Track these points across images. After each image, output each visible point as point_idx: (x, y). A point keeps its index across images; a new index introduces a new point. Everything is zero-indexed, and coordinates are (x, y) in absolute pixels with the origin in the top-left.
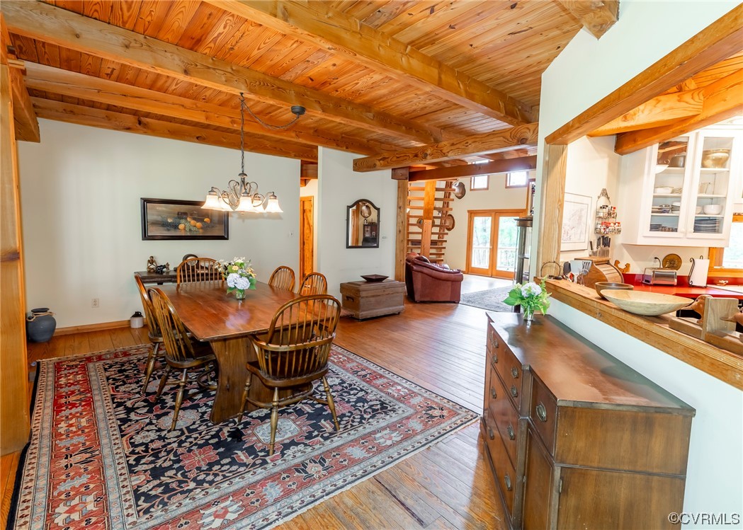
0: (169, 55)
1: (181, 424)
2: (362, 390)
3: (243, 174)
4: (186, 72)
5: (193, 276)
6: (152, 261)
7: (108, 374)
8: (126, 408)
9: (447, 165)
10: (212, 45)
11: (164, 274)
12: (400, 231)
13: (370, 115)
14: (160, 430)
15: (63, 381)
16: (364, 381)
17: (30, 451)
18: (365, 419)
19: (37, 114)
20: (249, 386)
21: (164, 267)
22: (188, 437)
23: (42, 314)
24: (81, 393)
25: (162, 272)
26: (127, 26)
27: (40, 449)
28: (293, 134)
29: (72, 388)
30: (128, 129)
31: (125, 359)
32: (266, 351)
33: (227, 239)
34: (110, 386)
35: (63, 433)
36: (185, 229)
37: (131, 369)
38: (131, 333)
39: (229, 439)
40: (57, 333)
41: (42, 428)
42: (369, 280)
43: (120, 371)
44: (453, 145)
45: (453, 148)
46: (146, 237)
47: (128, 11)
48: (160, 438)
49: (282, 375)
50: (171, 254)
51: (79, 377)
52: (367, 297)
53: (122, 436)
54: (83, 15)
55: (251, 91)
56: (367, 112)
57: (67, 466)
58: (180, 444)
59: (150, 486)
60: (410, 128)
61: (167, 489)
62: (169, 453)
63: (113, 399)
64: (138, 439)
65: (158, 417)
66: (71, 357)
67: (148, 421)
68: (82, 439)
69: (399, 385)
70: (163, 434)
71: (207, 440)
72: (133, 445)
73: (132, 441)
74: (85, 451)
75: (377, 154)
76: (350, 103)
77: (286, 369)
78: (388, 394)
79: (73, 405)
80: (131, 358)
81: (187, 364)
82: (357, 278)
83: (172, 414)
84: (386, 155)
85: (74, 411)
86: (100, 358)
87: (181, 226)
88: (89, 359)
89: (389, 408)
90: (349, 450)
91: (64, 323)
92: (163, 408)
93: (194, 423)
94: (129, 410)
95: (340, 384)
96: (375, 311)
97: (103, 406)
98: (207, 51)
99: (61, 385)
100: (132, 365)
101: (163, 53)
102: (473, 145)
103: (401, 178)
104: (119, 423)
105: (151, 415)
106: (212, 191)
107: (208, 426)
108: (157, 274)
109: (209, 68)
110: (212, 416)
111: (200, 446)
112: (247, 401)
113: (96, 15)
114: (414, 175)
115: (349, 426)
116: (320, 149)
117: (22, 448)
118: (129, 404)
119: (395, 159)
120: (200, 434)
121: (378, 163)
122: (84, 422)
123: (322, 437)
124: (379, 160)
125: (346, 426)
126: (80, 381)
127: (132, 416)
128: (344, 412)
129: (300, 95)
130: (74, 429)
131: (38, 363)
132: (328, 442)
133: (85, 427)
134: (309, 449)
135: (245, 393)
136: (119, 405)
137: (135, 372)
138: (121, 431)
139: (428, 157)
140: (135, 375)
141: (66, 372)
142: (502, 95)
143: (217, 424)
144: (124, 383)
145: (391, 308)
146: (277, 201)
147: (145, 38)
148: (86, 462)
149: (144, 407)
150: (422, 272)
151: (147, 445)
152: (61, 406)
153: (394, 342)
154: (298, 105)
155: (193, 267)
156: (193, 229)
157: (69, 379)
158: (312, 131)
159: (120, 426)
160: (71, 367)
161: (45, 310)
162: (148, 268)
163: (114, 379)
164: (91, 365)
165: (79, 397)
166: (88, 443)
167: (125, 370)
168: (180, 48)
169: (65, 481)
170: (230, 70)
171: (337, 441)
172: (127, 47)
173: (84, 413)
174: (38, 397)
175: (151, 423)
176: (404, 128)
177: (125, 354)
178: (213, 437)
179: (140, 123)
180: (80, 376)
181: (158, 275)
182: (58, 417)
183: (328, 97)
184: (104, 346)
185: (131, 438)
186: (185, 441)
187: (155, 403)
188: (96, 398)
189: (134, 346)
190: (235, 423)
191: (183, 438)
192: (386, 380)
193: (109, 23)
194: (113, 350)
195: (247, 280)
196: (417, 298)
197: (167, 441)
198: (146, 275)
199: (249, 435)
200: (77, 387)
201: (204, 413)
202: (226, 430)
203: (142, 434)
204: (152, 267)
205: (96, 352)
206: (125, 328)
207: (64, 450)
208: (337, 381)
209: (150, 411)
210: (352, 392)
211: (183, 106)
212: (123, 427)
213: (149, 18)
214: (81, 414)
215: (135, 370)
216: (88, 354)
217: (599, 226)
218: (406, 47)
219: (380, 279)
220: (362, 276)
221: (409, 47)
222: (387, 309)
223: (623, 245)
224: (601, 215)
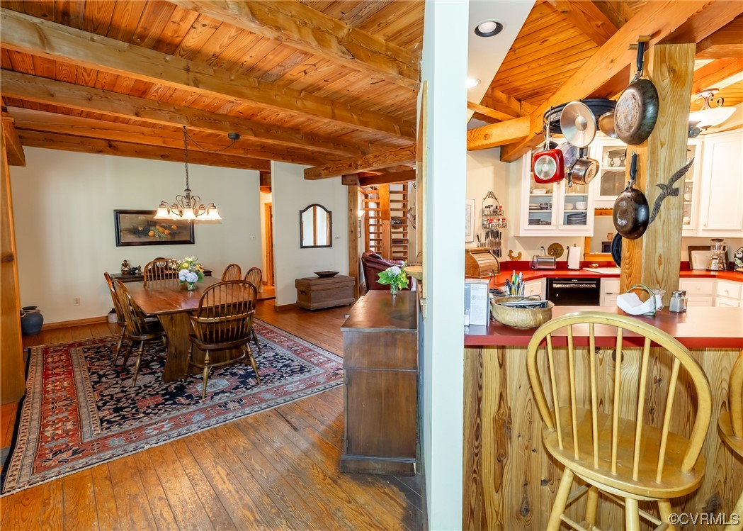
0: (123, 102)
1: (140, 383)
2: (290, 359)
3: (188, 190)
4: (137, 114)
5: (162, 276)
6: (125, 264)
7: (86, 354)
8: (99, 375)
10: (155, 94)
11: (137, 275)
12: (352, 232)
13: (299, 136)
14: (123, 387)
15: (50, 360)
16: (294, 354)
17: (25, 401)
18: (283, 377)
19: (22, 143)
20: (191, 353)
21: (136, 269)
22: (143, 391)
23: (31, 311)
24: (63, 367)
25: (134, 274)
26: (89, 85)
27: (33, 400)
28: (242, 151)
29: (57, 364)
30: (100, 152)
31: (101, 345)
32: (198, 322)
33: (193, 243)
34: (88, 362)
35: (50, 390)
36: (154, 236)
37: (105, 351)
38: (109, 328)
39: (175, 391)
40: (44, 328)
41: (35, 388)
42: (322, 275)
43: (96, 353)
44: (376, 157)
45: (376, 159)
46: (119, 243)
47: (89, 77)
48: (122, 391)
49: (211, 342)
50: (141, 257)
51: (63, 357)
52: (317, 290)
53: (94, 391)
54: (55, 80)
55: (191, 124)
56: (296, 133)
57: (53, 408)
58: (137, 395)
59: (112, 416)
61: (124, 417)
62: (127, 399)
63: (89, 370)
64: (106, 392)
65: (123, 380)
66: (56, 344)
67: (115, 382)
68: (65, 393)
69: (322, 355)
70: (125, 389)
71: (158, 392)
72: (102, 396)
74: (67, 400)
75: (323, 164)
76: (280, 127)
77: (214, 336)
78: (310, 361)
79: (58, 375)
80: (106, 344)
81: (144, 337)
82: (311, 274)
83: (134, 378)
84: (328, 165)
85: (58, 378)
86: (80, 344)
87: (151, 233)
88: (72, 345)
89: (306, 370)
90: (262, 395)
91: (51, 318)
92: (127, 374)
93: (150, 383)
94: (100, 377)
95: (273, 356)
96: (326, 303)
97: (80, 374)
98: (153, 98)
99: (48, 362)
100: (107, 348)
101: (118, 102)
103: (352, 183)
104: (93, 384)
105: (117, 379)
106: (162, 204)
107: (160, 384)
109: (155, 110)
110: (163, 377)
111: (152, 395)
112: (190, 364)
113: (65, 79)
115: (269, 382)
116: (272, 162)
117: (20, 399)
118: (101, 373)
119: (335, 169)
120: (153, 389)
121: (323, 172)
122: (66, 384)
123: (246, 388)
124: (324, 170)
126: (64, 359)
127: (104, 380)
128: (269, 373)
129: (234, 125)
130: (58, 388)
131: (30, 349)
132: (249, 391)
133: (67, 387)
134: (233, 395)
135: (188, 358)
136: (93, 373)
138: (94, 388)
139: (359, 167)
140: (108, 354)
141: (52, 354)
142: (396, 120)
143: (168, 382)
144: (99, 360)
145: (341, 300)
146: (216, 210)
147: (104, 92)
148: (67, 405)
149: (114, 374)
150: (375, 268)
151: (112, 396)
152: (49, 375)
154: (233, 133)
155: (162, 269)
156: (162, 235)
157: (55, 359)
158: (259, 148)
159: (93, 386)
160: (57, 351)
161: (33, 308)
162: (122, 270)
163: (91, 358)
164: (73, 349)
165: (62, 369)
166: (68, 396)
167: (100, 352)
168: (131, 97)
169: (51, 415)
170: (173, 110)
171: (256, 390)
172: (90, 100)
173: (67, 379)
174: (30, 370)
175: (117, 383)
176: (331, 144)
177: (101, 341)
178: (162, 390)
179: (110, 146)
181: (131, 276)
182: (46, 381)
184: (84, 336)
185: (102, 392)
186: (141, 393)
187: (123, 372)
188: (76, 370)
189: (109, 335)
190: (181, 381)
191: (140, 391)
192: (313, 353)
193: (75, 84)
194: (91, 338)
195: (195, 274)
197: (127, 393)
198: (120, 276)
199: (190, 389)
200: (62, 363)
201: (158, 377)
202: (173, 386)
203: (110, 390)
204: (126, 269)
205: (77, 340)
206: (104, 322)
207: (51, 400)
208: (272, 354)
209: (118, 376)
210: (281, 361)
211: (143, 134)
212: (95, 386)
213: (105, 81)
214: (64, 379)
215: (108, 351)
216: (71, 342)
217: (485, 222)
218: (301, 93)
219: (330, 275)
220: (316, 273)
221: (303, 93)
222: (337, 301)
223: (515, 237)
224: (486, 213)
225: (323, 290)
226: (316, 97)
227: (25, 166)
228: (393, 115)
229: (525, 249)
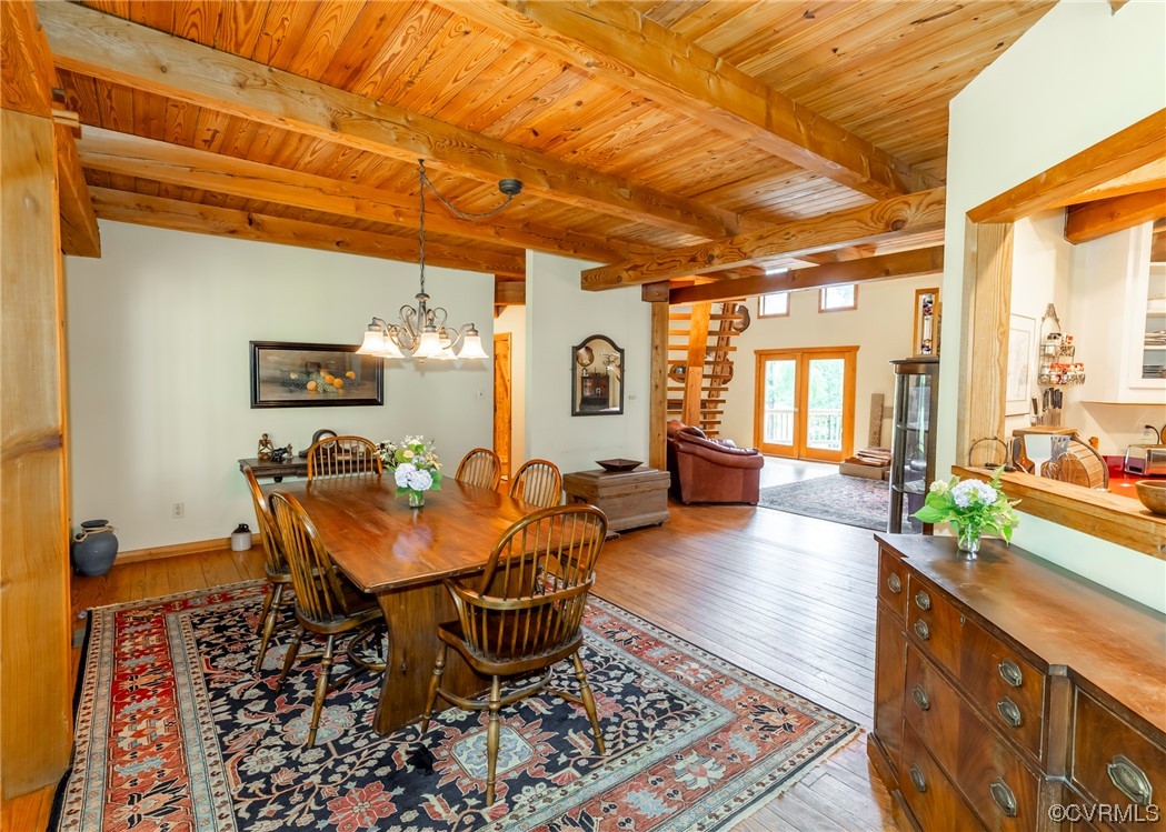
0: (307, 97)
1: (325, 735)
2: (629, 670)
3: (423, 295)
4: (334, 126)
5: (333, 464)
6: (265, 442)
7: (198, 634)
8: (230, 701)
9: (734, 277)
10: (378, 78)
11: (285, 463)
12: (657, 387)
13: (625, 192)
14: (288, 747)
15: (127, 646)
16: (629, 650)
17: (70, 787)
18: (646, 730)
19: (97, 213)
20: (442, 668)
21: (285, 451)
22: (338, 762)
23: (97, 530)
24: (156, 670)
25: (281, 460)
26: (242, 50)
27: (88, 780)
28: (492, 232)
29: (142, 660)
30: (233, 232)
31: (225, 606)
33: (381, 404)
34: (203, 658)
35: (126, 749)
36: (316, 389)
37: (234, 626)
38: (232, 559)
39: (411, 768)
40: (120, 559)
41: (93, 739)
42: (611, 468)
43: (219, 629)
44: (761, 238)
45: (761, 243)
46: (257, 403)
47: (247, 21)
48: (292, 764)
49: (505, 653)
50: (295, 430)
51: (153, 640)
52: (609, 497)
53: (226, 758)
54: (172, 35)
55: (438, 155)
56: (619, 187)
57: (131, 820)
58: (326, 774)
60: (689, 213)
62: (307, 794)
63: (208, 683)
64: (253, 765)
65: (285, 719)
66: (141, 602)
67: (266, 727)
68: (157, 762)
69: (693, 660)
70: (295, 753)
71: (372, 769)
72: (246, 778)
73: (242, 768)
74: (161, 789)
75: (622, 260)
76: (593, 172)
77: (514, 642)
78: (678, 678)
79: (144, 694)
80: (236, 604)
81: (335, 626)
82: (590, 465)
83: (309, 714)
84: (639, 261)
85: (145, 704)
86: (185, 605)
87: (311, 385)
88: (168, 607)
89: (686, 708)
90: (630, 798)
91: (131, 543)
92: (291, 701)
93: (346, 733)
94: (236, 705)
95: (587, 656)
96: (622, 520)
97: (191, 696)
98: (369, 90)
99: (124, 654)
100: (237, 618)
101: (298, 95)
102: (800, 237)
103: (658, 298)
104: (220, 731)
105: (271, 716)
106: (374, 324)
107: (371, 741)
108: (272, 463)
109: (370, 118)
110: (377, 725)
111: (361, 783)
112: (438, 694)
113: (193, 33)
114: (678, 294)
115: (621, 746)
116: (530, 254)
117: (58, 779)
118: (234, 693)
119: (655, 267)
120: (358, 755)
121: (624, 275)
122: (160, 728)
123: (576, 766)
124: (627, 270)
125: (615, 745)
126: (155, 646)
127: (242, 717)
128: (606, 714)
129: (514, 161)
130: (144, 741)
131: (90, 613)
132: (589, 778)
133: (163, 739)
134: (557, 795)
135: (435, 680)
136: (219, 693)
137: (242, 631)
138: (224, 747)
139: (716, 261)
140: (242, 635)
141: (132, 629)
142: (865, 144)
143: (386, 735)
144: (226, 652)
145: (648, 516)
146: (478, 338)
147: (270, 71)
148: (165, 811)
149: (260, 698)
150: (693, 454)
151: (267, 777)
152: (123, 695)
153: (664, 576)
154: (510, 178)
155: (332, 450)
156: (329, 389)
157: (137, 644)
158: (520, 226)
159: (221, 736)
160: (140, 621)
161: (101, 523)
162: (260, 452)
163: (209, 644)
164: (171, 617)
165: (152, 678)
166: (168, 772)
167: (226, 628)
168: (325, 87)
170: (403, 122)
171: (604, 779)
172: (241, 86)
173: (162, 710)
174: (87, 677)
175: (272, 732)
176: (678, 212)
177: (225, 597)
178: (381, 763)
179: (251, 222)
180: (154, 637)
181: (275, 465)
182: (118, 717)
183: (558, 164)
184: (192, 585)
185: (241, 763)
186: (333, 772)
187: (276, 690)
188: (181, 680)
189: (239, 584)
190: (417, 735)
191: (330, 764)
192: (667, 651)
193: (214, 47)
194: (205, 590)
195: (428, 474)
196: (686, 496)
197: (303, 770)
198: (256, 465)
199: (444, 761)
200: (149, 659)
201: (361, 713)
202: (403, 748)
203: (260, 754)
204: (266, 450)
205: (180, 594)
206: (223, 550)
207: (127, 786)
209: (270, 708)
210: (612, 674)
211: (320, 190)
212: (225, 739)
213: (279, 34)
214: (156, 711)
215: (241, 627)
216: (167, 598)
217: (1046, 371)
218: (716, 60)
219: (628, 467)
220: (598, 462)
221: (720, 60)
222: (641, 517)
223: (1083, 403)
224: (1051, 350)
225: (619, 496)
226: (742, 73)
227: (99, 256)
228: (863, 133)
229: (1107, 431)
